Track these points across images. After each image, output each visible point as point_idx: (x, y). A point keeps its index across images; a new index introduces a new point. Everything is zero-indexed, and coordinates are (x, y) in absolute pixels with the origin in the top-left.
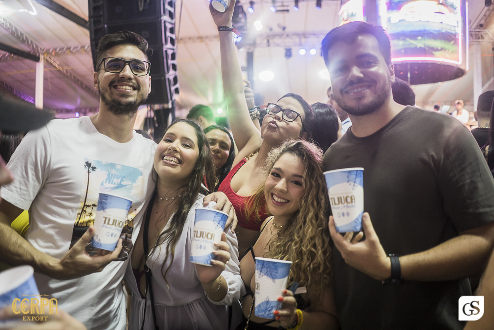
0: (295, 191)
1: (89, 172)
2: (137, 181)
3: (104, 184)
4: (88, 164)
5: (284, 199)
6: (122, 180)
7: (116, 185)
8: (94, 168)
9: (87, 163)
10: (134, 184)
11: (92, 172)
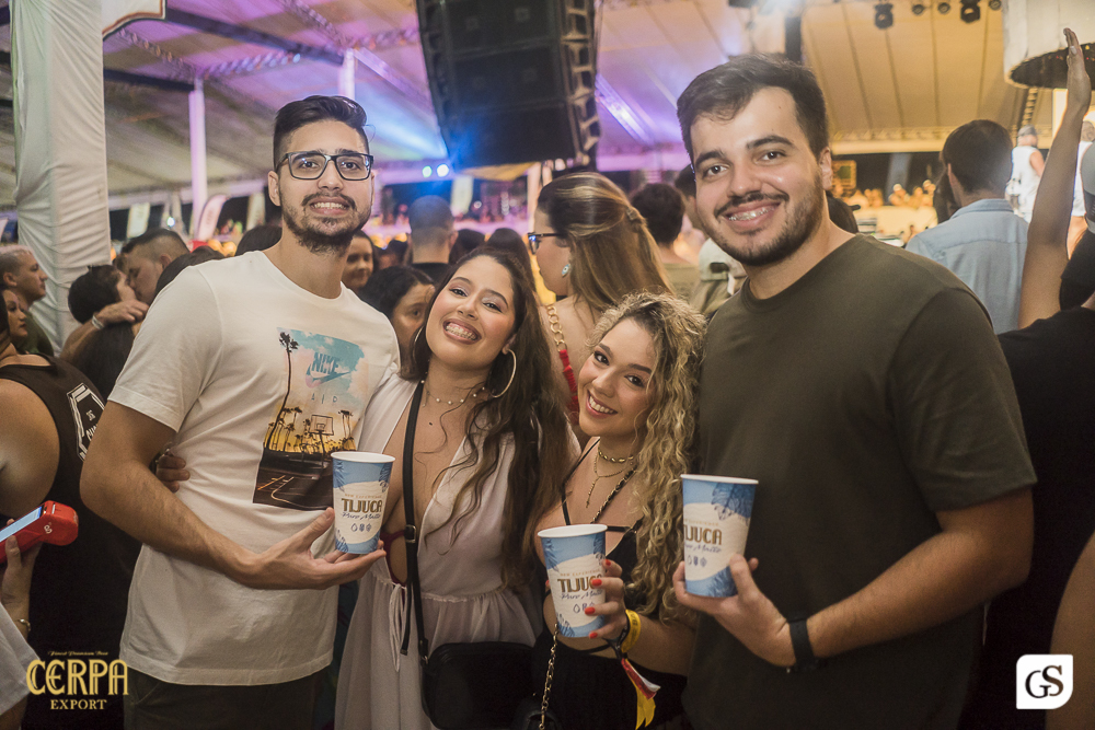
0: (628, 394)
1: (289, 352)
2: (357, 367)
3: (312, 372)
4: (285, 338)
5: (606, 407)
6: (336, 366)
7: (326, 374)
8: (294, 345)
9: (283, 335)
10: (354, 373)
11: (294, 350)
